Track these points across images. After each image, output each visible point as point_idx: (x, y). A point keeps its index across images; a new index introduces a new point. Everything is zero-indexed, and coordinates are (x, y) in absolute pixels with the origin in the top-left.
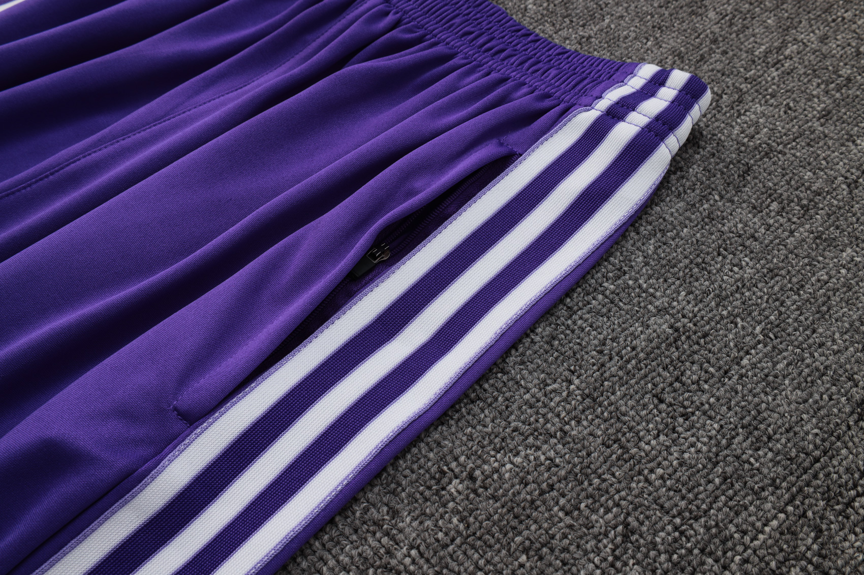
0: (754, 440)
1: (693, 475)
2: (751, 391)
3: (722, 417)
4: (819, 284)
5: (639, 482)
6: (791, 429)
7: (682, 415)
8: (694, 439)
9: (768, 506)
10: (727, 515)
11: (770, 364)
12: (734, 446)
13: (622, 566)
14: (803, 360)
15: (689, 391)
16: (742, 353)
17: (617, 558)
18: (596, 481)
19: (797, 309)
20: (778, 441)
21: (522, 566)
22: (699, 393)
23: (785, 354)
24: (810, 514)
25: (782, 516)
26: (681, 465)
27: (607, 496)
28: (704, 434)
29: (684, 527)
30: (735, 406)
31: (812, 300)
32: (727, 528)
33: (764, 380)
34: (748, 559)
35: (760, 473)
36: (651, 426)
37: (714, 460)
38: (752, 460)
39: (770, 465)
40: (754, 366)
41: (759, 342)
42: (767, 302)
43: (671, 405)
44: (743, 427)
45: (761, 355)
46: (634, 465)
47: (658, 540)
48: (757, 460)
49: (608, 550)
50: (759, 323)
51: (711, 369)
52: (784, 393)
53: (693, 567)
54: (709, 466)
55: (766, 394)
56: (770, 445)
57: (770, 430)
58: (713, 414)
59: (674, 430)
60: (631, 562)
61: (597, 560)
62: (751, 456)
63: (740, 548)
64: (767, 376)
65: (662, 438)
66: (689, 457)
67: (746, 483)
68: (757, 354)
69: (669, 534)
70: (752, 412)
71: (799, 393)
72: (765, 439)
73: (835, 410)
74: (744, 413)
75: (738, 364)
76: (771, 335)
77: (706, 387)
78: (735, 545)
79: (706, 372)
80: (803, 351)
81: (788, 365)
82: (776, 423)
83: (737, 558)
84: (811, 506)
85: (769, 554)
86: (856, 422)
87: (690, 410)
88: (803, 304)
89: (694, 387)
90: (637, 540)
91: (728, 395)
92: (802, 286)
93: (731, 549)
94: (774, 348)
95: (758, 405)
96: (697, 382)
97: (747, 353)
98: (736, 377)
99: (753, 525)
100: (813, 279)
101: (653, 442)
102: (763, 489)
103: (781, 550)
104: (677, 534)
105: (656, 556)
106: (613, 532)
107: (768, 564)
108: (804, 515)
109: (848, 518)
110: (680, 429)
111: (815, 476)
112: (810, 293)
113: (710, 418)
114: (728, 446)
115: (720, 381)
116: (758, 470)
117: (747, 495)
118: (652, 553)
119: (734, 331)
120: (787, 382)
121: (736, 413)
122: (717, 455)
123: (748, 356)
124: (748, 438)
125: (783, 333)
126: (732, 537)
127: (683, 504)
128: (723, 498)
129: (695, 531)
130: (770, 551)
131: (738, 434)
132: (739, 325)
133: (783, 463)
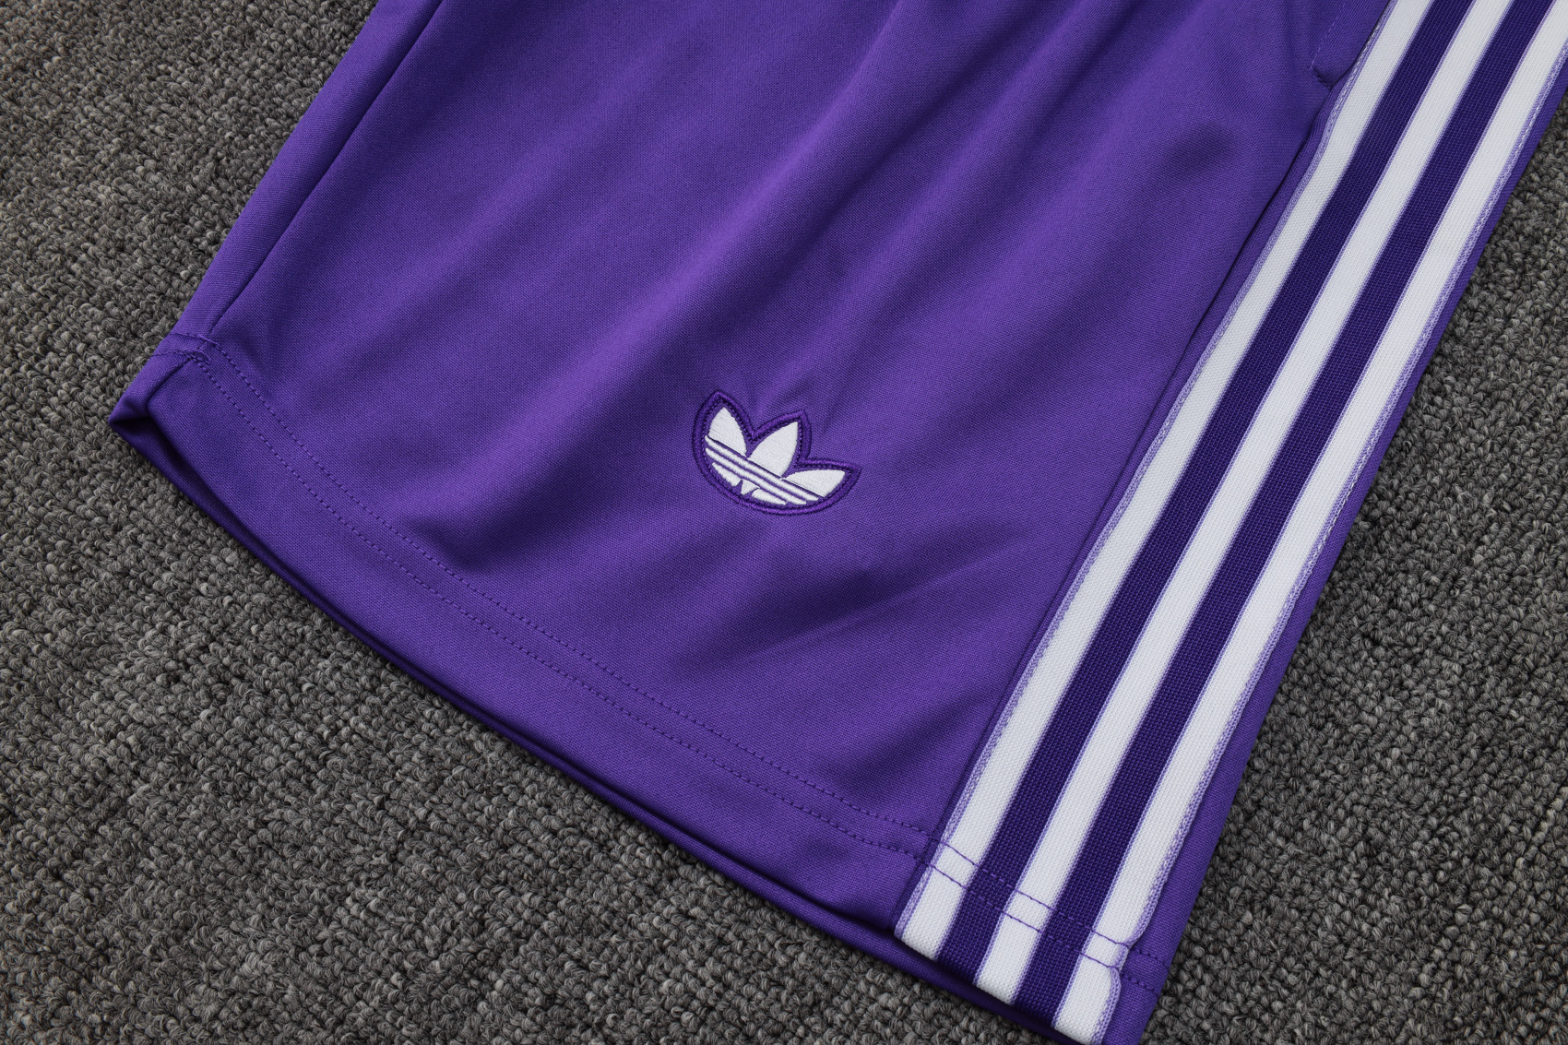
0: (1511, 681)
1: (1441, 748)
2: (1493, 604)
3: (1462, 653)
4: (1559, 406)
5: (1371, 772)
6: (1557, 655)
7: (1407, 660)
8: (1430, 695)
9: (1546, 778)
10: (1495, 801)
11: (1512, 556)
12: (1486, 696)
13: (1376, 899)
14: (1556, 541)
15: (1409, 619)
16: (1471, 545)
17: (1366, 890)
18: (1316, 784)
19: (1535, 456)
20: (1542, 677)
21: (1249, 927)
22: (1425, 619)
23: (1530, 534)
26: (1420, 737)
27: (1335, 803)
28: (1443, 683)
29: (1443, 830)
30: (1477, 631)
31: (1554, 436)
32: (1498, 821)
33: (1508, 582)
34: (1534, 859)
35: (1528, 731)
36: (1370, 685)
37: (1463, 721)
38: (1513, 713)
39: (1538, 716)
40: (1491, 562)
41: (1491, 521)
42: (1492, 450)
43: (1391, 646)
44: (1492, 664)
45: (1497, 543)
46: (1360, 749)
47: (1414, 854)
48: (1518, 711)
49: (1353, 881)
50: (1486, 487)
51: (1434, 579)
52: (1538, 600)
53: (1466, 884)
54: (1458, 733)
55: (1514, 603)
56: (1533, 684)
57: (1529, 660)
58: (1449, 650)
59: (1401, 686)
60: (1386, 892)
61: (1342, 898)
62: (1511, 707)
63: (1521, 846)
64: (1511, 575)
65: (1389, 700)
66: (1430, 724)
67: (1510, 749)
68: (1492, 541)
69: (1426, 843)
70: (1501, 638)
71: (1559, 595)
72: (1525, 676)
74: (1491, 641)
75: (1469, 562)
76: (1507, 507)
77: (1432, 608)
78: (1513, 843)
79: (1428, 584)
80: (1553, 525)
81: (1538, 550)
82: (1535, 650)
83: (1521, 861)
85: (1557, 847)
87: (1417, 650)
88: (1542, 445)
89: (1416, 612)
90: (1387, 860)
91: (1463, 616)
92: (1537, 414)
93: (1509, 850)
94: (1513, 526)
95: (1508, 624)
96: (1418, 604)
97: (1479, 542)
98: (1470, 586)
99: (1531, 809)
100: (1551, 398)
101: (1379, 710)
102: (1534, 754)
104: (1436, 841)
105: (1416, 878)
106: (1353, 854)
110: (1410, 683)
112: (1549, 424)
113: (1446, 657)
114: (1478, 696)
115: (1449, 594)
116: (1523, 726)
117: (1516, 766)
118: (1411, 874)
119: (1453, 509)
120: (1540, 581)
121: (1479, 643)
122: (1466, 713)
123: (1480, 548)
124: (1501, 679)
125: (1522, 500)
126: (1507, 832)
127: (1435, 795)
128: (1486, 777)
129: (1459, 832)
130: (1558, 843)
131: (1487, 676)
132: (1460, 497)
133: (1555, 710)
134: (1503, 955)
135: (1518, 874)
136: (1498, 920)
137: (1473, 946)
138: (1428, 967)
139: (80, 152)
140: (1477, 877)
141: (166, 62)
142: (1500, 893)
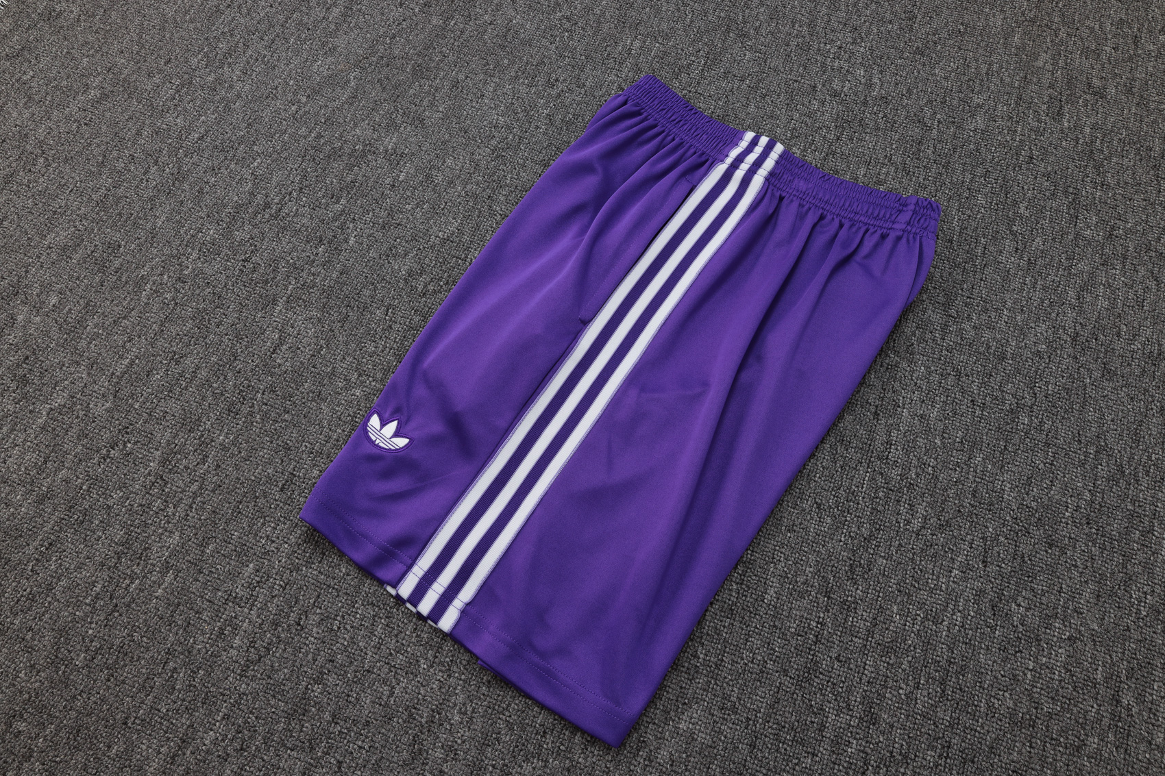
8: (823, 456)
9: (862, 472)
10: (849, 482)
17: (820, 518)
18: (798, 490)
21: (790, 537)
24: (877, 469)
25: (868, 474)
32: (851, 488)
49: (816, 516)
53: (847, 509)
61: (814, 522)
63: (860, 494)
67: (850, 466)
69: (833, 500)
73: (868, 420)
84: (875, 465)
86: (877, 422)
93: (857, 496)
102: (856, 466)
103: (873, 488)
106: (814, 508)
107: (871, 495)
108: (875, 470)
109: (889, 464)
111: (872, 452)
114: (837, 452)
117: (852, 471)
118: (831, 510)
122: (834, 459)
126: (855, 490)
127: (832, 485)
134: (862, 527)
135: (861, 502)
136: (859, 517)
137: (854, 526)
138: (843, 536)
139: (344, 380)
140: (850, 506)
141: (363, 342)
142: (857, 509)
